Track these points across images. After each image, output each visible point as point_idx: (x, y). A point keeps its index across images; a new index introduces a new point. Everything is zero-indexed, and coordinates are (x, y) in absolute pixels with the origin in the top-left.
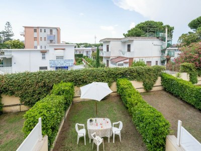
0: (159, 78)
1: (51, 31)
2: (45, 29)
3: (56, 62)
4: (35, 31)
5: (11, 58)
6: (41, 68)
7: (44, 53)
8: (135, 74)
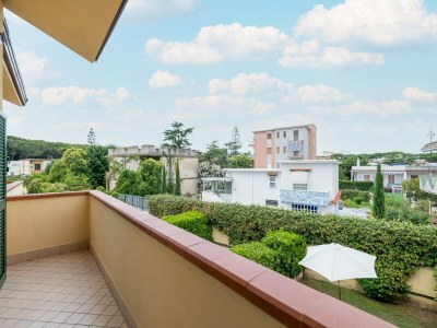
1: (296, 133)
2: (285, 130)
3: (293, 195)
4: (269, 136)
5: (231, 182)
6: (268, 202)
7: (273, 175)
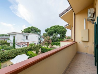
0: (40, 48)
8: (33, 49)
